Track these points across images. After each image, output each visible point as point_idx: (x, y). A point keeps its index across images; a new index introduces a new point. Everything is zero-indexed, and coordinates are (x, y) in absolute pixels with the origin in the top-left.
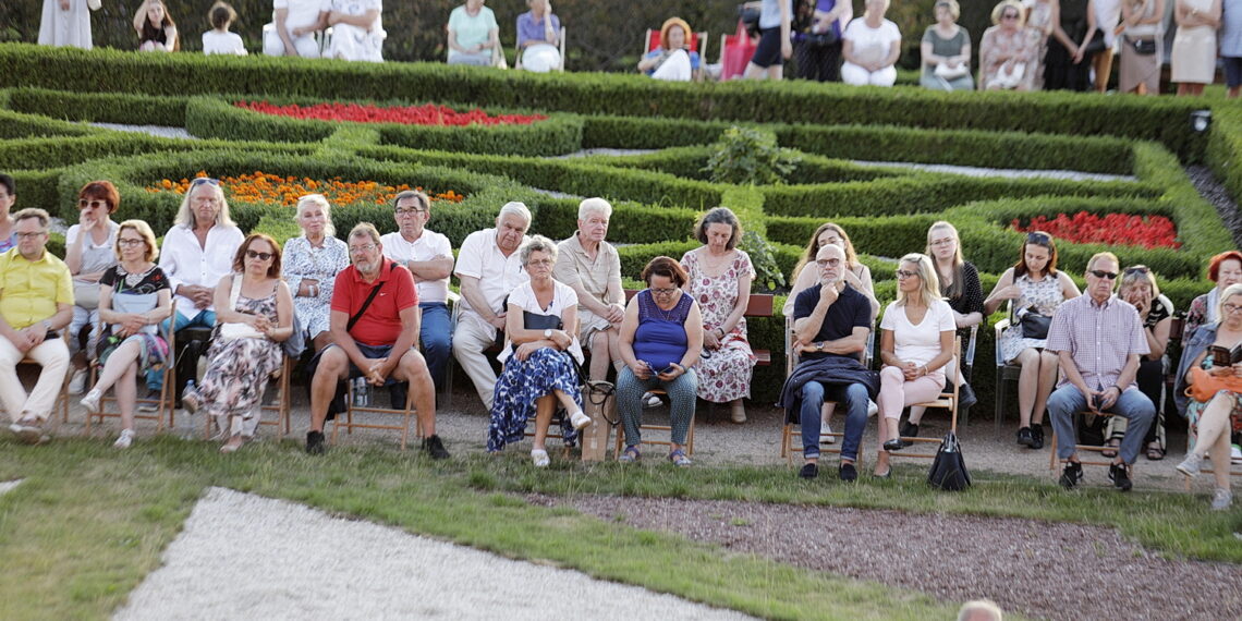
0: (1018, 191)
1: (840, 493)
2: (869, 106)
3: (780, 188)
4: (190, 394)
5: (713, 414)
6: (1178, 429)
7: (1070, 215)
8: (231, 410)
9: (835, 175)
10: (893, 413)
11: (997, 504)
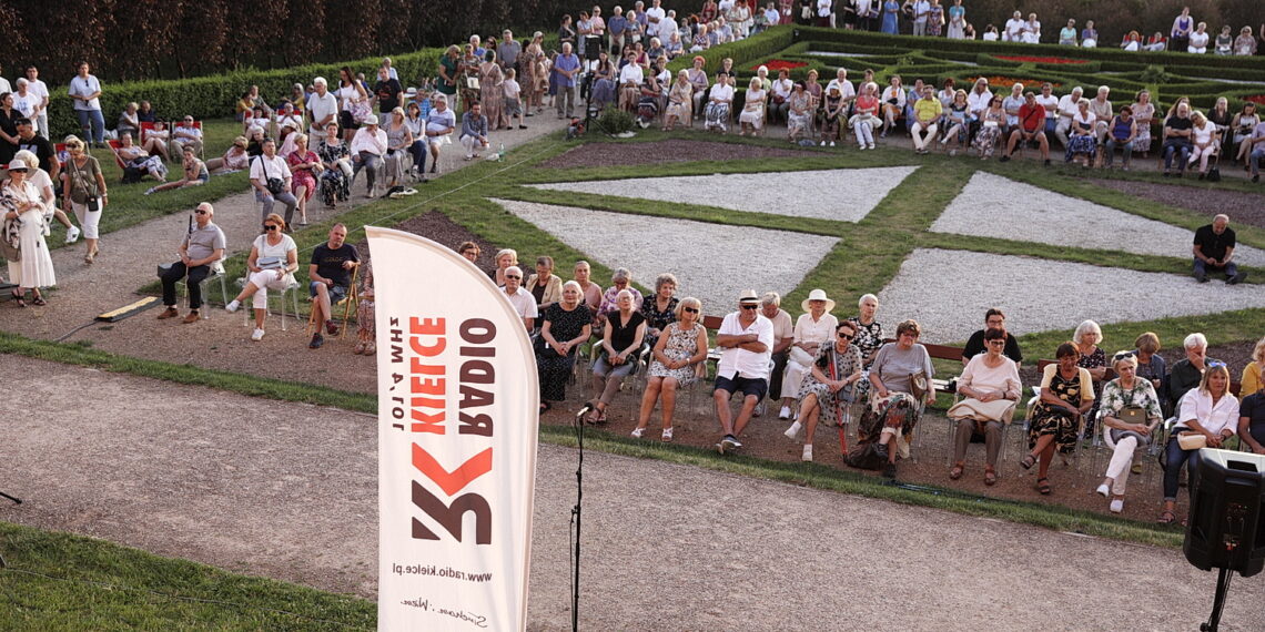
0: (1244, 87)
1: (1177, 181)
2: (1197, 59)
3: (1164, 85)
4: (973, 142)
5: (1137, 155)
7: (1262, 96)
8: (986, 148)
9: (1183, 81)
11: (1229, 186)
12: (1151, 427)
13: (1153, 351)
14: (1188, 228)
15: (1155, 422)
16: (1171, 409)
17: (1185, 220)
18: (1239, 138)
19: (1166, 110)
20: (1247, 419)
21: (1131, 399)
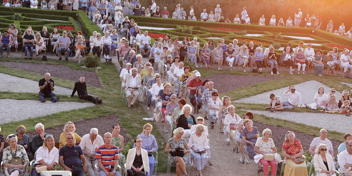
0: (54, 23)
1: (30, 61)
2: (34, 11)
3: (22, 21)
6: (74, 54)
7: (60, 26)
9: (29, 20)
10: (37, 51)
11: (51, 63)
12: (24, 165)
13: (24, 133)
14: (36, 80)
15: (26, 163)
16: (32, 157)
17: (35, 77)
18: (53, 43)
19: (23, 31)
20: (62, 157)
21: (15, 155)
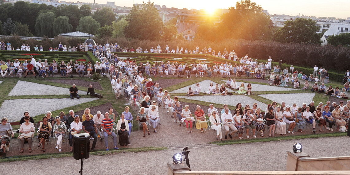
0: (75, 58)
1: (64, 78)
2: (65, 53)
3: (59, 58)
4: (17, 74)
5: (55, 74)
6: (87, 73)
7: (79, 60)
8: (20, 75)
9: (63, 57)
10: (68, 73)
11: (75, 79)
12: (65, 132)
13: (63, 115)
14: (68, 88)
15: (66, 131)
16: (69, 127)
17: (67, 86)
18: (75, 68)
19: (60, 64)
20: (84, 126)
21: (60, 127)
